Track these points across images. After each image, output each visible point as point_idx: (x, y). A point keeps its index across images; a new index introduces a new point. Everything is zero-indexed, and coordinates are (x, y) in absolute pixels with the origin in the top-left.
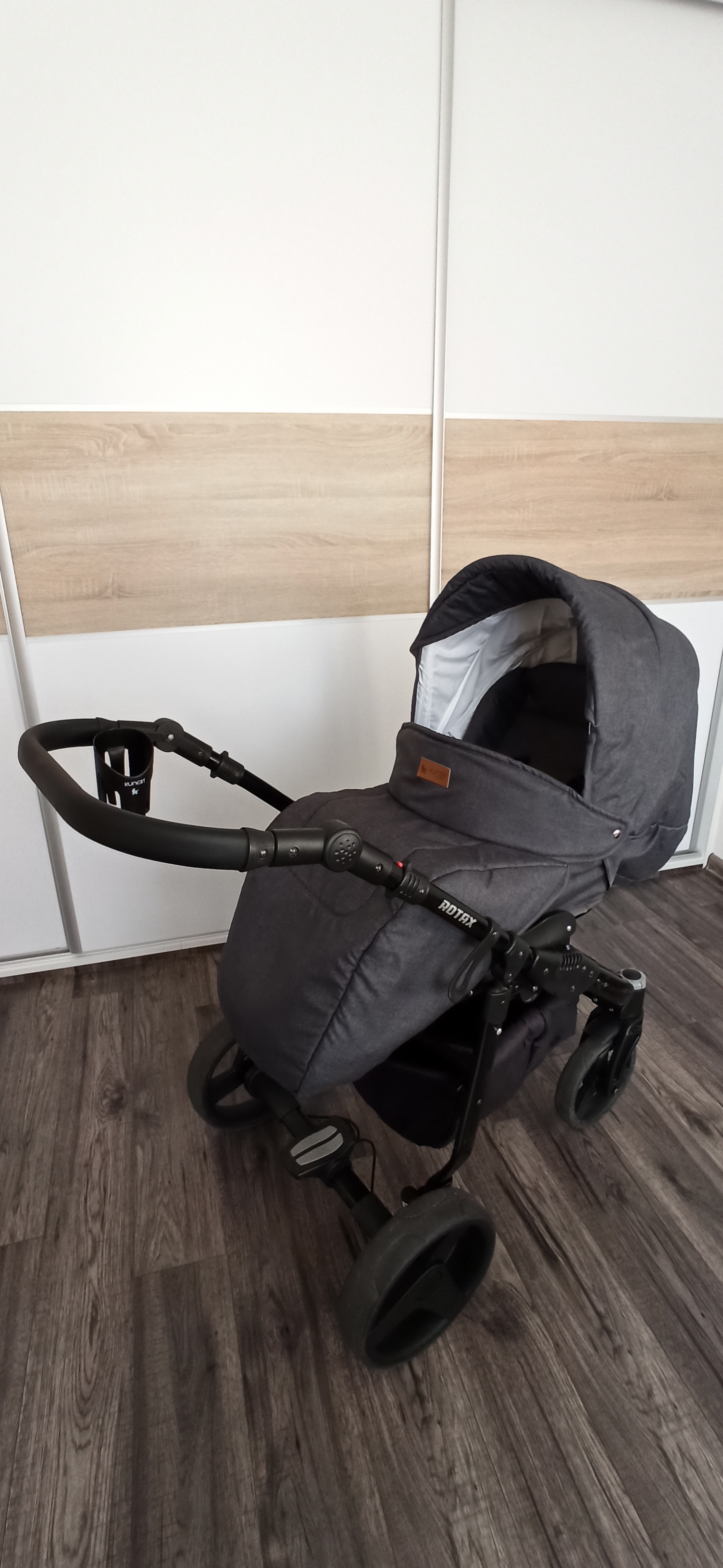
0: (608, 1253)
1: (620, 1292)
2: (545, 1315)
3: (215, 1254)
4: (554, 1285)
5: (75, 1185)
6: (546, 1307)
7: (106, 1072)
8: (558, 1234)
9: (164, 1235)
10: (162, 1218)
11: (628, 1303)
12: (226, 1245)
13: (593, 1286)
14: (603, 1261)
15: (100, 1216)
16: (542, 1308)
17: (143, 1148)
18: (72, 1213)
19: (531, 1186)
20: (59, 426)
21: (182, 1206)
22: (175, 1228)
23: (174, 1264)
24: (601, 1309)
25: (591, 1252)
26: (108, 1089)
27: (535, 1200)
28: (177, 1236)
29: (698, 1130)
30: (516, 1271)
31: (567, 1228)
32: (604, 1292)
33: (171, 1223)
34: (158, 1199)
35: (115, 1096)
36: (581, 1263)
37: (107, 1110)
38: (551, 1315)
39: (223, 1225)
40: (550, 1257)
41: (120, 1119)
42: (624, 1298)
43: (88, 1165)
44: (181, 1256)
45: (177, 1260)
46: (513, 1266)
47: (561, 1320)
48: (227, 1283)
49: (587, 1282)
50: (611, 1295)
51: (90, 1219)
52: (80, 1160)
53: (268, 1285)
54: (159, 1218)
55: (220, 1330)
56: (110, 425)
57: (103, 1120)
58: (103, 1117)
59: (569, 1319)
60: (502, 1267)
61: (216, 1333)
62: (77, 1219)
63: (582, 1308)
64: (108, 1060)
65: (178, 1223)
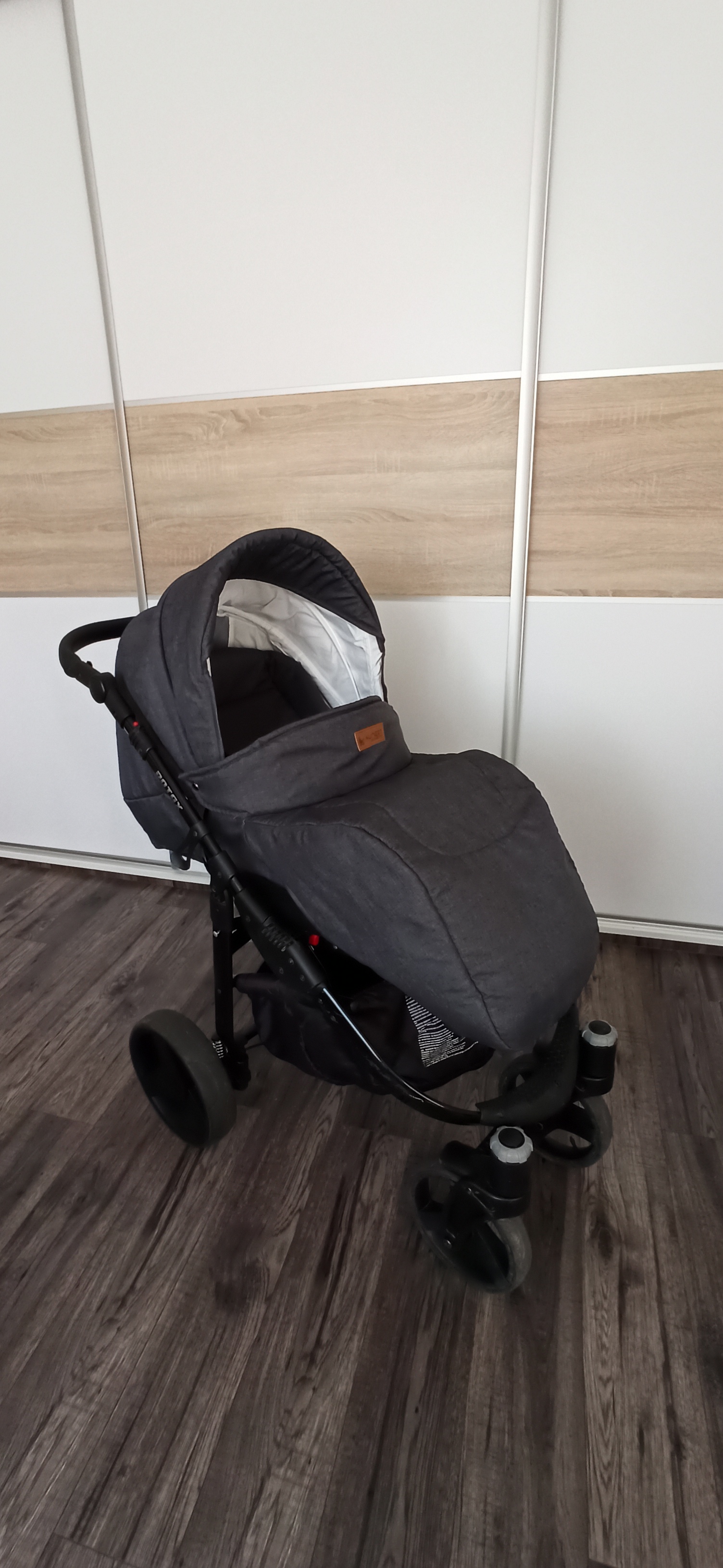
0: (380, 1299)
1: (356, 1338)
2: (271, 1312)
3: (87, 1121)
4: (304, 1293)
5: (50, 1031)
6: (279, 1306)
7: (133, 964)
8: (350, 1255)
9: (70, 1092)
10: (79, 1079)
11: (354, 1350)
12: (100, 1119)
13: (337, 1316)
14: (368, 1302)
15: (46, 1060)
16: (275, 1305)
17: (108, 1026)
18: (33, 1049)
19: (365, 1202)
20: (174, 416)
21: (97, 1078)
22: (80, 1091)
23: (58, 1114)
24: (326, 1337)
25: (365, 1288)
26: (123, 976)
27: (357, 1216)
28: (76, 1097)
29: (596, 1246)
30: (283, 1262)
31: (362, 1256)
32: (342, 1328)
33: (81, 1086)
34: (87, 1065)
35: (123, 983)
36: (345, 1291)
37: (110, 990)
38: (277, 1314)
39: (109, 1105)
40: (323, 1269)
41: (112, 1001)
42: (355, 1345)
43: (68, 1022)
44: (67, 1111)
45: (62, 1112)
46: (285, 1257)
47: (282, 1324)
48: (77, 1145)
49: (335, 1310)
50: (345, 1335)
51: (39, 1058)
52: (66, 1017)
53: (99, 1162)
54: (76, 1079)
55: (45, 1173)
56: (213, 412)
57: (103, 996)
58: (104, 994)
59: (289, 1328)
60: (276, 1251)
61: (42, 1174)
62: (33, 1054)
63: (309, 1326)
64: (141, 956)
65: (84, 1088)
